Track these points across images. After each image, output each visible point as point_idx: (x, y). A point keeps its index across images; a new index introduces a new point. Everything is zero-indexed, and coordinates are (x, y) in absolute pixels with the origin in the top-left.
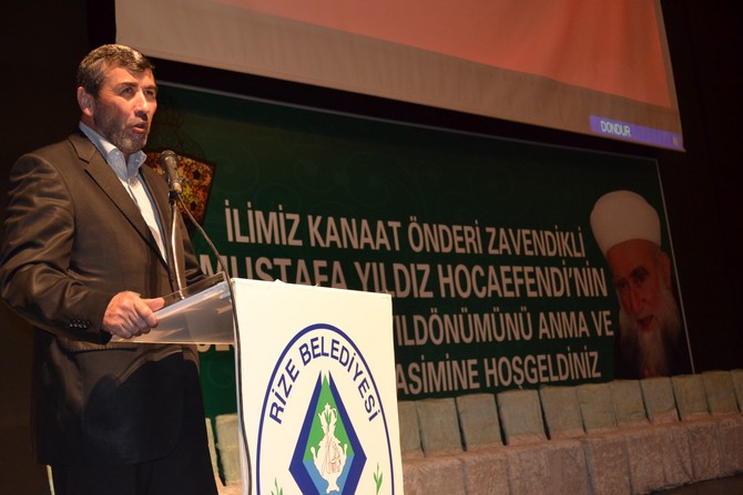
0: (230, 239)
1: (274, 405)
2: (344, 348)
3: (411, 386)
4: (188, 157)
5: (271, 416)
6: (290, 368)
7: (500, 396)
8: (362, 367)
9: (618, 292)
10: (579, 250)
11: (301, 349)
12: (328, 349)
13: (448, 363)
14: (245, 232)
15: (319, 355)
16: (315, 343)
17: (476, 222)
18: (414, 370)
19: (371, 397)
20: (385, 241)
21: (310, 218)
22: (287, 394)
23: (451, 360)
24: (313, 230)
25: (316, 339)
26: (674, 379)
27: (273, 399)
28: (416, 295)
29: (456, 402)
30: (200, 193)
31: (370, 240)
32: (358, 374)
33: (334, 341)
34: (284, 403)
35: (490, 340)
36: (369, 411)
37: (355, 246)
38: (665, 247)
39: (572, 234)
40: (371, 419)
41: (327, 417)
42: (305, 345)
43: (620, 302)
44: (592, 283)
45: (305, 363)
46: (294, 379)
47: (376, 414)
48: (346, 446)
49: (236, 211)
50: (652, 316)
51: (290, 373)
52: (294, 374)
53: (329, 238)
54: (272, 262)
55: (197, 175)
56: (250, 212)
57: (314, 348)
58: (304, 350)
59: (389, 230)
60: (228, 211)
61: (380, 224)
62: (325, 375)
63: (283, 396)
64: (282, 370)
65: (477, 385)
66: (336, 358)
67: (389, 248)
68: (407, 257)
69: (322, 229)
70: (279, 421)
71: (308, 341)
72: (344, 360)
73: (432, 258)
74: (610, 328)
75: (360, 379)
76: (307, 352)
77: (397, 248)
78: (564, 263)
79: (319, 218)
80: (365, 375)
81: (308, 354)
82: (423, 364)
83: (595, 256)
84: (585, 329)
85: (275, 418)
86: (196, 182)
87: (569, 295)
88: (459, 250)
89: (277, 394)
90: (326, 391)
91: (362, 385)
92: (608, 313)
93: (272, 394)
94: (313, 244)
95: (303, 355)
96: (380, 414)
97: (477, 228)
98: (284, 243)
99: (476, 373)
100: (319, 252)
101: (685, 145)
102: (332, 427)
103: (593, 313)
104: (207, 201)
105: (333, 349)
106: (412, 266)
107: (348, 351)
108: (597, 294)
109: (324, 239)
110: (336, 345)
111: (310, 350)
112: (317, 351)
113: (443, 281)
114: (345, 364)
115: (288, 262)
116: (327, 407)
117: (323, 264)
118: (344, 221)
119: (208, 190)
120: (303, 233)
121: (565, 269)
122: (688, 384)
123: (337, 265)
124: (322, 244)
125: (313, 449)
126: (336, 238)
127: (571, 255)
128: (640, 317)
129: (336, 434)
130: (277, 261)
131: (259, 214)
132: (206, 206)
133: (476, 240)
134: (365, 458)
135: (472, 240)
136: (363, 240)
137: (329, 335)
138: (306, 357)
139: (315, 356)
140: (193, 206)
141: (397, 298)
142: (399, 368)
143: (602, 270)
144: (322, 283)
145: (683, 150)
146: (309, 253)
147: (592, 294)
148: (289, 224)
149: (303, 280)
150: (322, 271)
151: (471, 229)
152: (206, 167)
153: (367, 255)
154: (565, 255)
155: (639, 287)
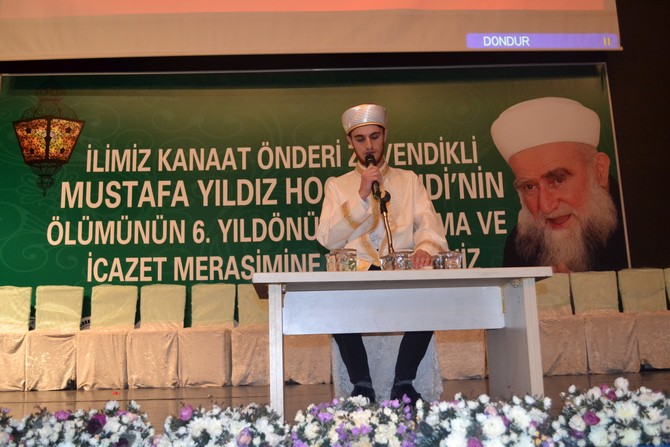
0: (88, 170)
3: (243, 273)
4: (63, 119)
9: (520, 194)
10: (469, 155)
13: (286, 256)
14: (101, 164)
17: (338, 141)
18: (248, 262)
20: (233, 163)
21: (161, 151)
23: (289, 253)
24: (162, 159)
28: (258, 203)
30: (69, 141)
31: (216, 163)
37: (201, 167)
38: (604, 146)
39: (462, 144)
43: (522, 202)
49: (96, 152)
50: (569, 216)
53: (176, 164)
54: (121, 184)
55: (68, 130)
56: (108, 152)
59: (238, 156)
60: (89, 152)
61: (229, 151)
67: (235, 168)
68: (253, 173)
69: (171, 160)
73: (281, 174)
74: (501, 227)
77: (244, 167)
78: (446, 169)
79: (169, 151)
82: (258, 257)
83: (492, 160)
84: (467, 228)
86: (67, 135)
87: (448, 197)
88: (312, 165)
92: (503, 213)
94: (160, 169)
97: (338, 147)
98: (134, 170)
100: (165, 175)
101: (622, 43)
103: (479, 214)
104: (74, 147)
106: (258, 181)
108: (489, 196)
109: (171, 166)
113: (289, 190)
115: (136, 183)
117: (168, 183)
118: (193, 151)
119: (76, 140)
120: (152, 162)
121: (446, 176)
123: (180, 184)
124: (169, 169)
126: (183, 164)
127: (458, 162)
128: (551, 216)
130: (125, 183)
131: (116, 152)
132: (72, 151)
133: (335, 156)
135: (330, 156)
136: (210, 163)
140: (62, 151)
141: (237, 206)
142: (232, 259)
143: (500, 174)
144: (164, 197)
145: (621, 49)
146: (155, 176)
147: (482, 196)
148: (140, 157)
149: (147, 195)
150: (165, 188)
151: (331, 148)
152: (78, 124)
153: (212, 174)
154: (449, 162)
155: (554, 187)
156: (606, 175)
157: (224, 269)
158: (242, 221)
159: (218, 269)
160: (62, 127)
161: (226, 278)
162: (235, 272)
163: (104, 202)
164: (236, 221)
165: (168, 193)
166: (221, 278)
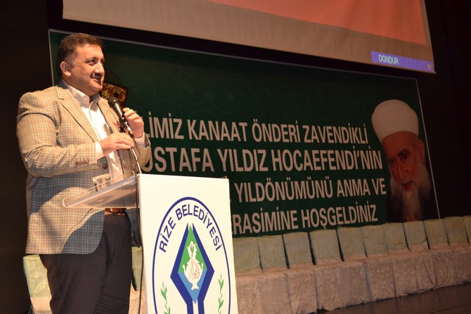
1: (162, 242)
2: (201, 210)
3: (254, 227)
5: (160, 248)
6: (170, 222)
7: (311, 233)
8: (211, 221)
9: (389, 166)
10: (364, 139)
11: (176, 211)
12: (192, 211)
13: (278, 213)
15: (187, 214)
16: (184, 208)
17: (297, 122)
18: (256, 218)
19: (217, 237)
20: (237, 135)
21: (189, 121)
22: (169, 236)
23: (279, 211)
24: (191, 129)
25: (185, 206)
26: (426, 222)
27: (161, 239)
28: (257, 170)
29: (283, 238)
31: (227, 135)
32: (209, 225)
33: (195, 206)
34: (167, 241)
35: (305, 197)
36: (216, 245)
37: (218, 139)
38: (421, 136)
39: (359, 129)
40: (217, 249)
41: (192, 248)
42: (179, 209)
43: (390, 172)
44: (372, 160)
45: (179, 219)
46: (173, 228)
47: (220, 247)
48: (202, 264)
50: (412, 182)
51: (170, 225)
52: (173, 225)
53: (201, 134)
54: (165, 150)
55: (116, 95)
56: (150, 118)
57: (184, 210)
58: (178, 212)
59: (240, 128)
61: (234, 124)
62: (190, 225)
63: (167, 237)
64: (166, 223)
65: (297, 227)
66: (197, 216)
67: (239, 140)
68: (251, 145)
69: (197, 128)
70: (165, 251)
71: (180, 207)
72: (201, 217)
73: (267, 145)
74: (384, 189)
75: (210, 227)
76: (180, 213)
77: (245, 140)
78: (354, 147)
79: (194, 121)
80: (214, 225)
81: (180, 214)
82: (262, 214)
83: (375, 143)
84: (368, 190)
85: (162, 249)
87: (357, 168)
88: (285, 140)
89: (163, 236)
90: (191, 235)
91: (212, 230)
92: (383, 180)
93: (160, 237)
94: (191, 138)
95: (178, 215)
96: (222, 247)
97: (297, 126)
98: (172, 137)
99: (296, 219)
100: (195, 143)
101: (435, 69)
102: (195, 254)
103: (373, 180)
105: (195, 211)
106: (255, 151)
107: (203, 211)
108: (376, 168)
109: (198, 136)
110: (196, 209)
111: (182, 212)
112: (186, 212)
113: (274, 160)
114: (202, 219)
115: (175, 150)
116: (192, 243)
117: (198, 150)
118: (210, 123)
120: (184, 131)
121: (354, 152)
122: (435, 225)
123: (206, 151)
124: (197, 138)
125: (184, 266)
126: (205, 134)
127: (359, 142)
128: (404, 182)
129: (197, 258)
130: (168, 149)
131: (156, 119)
133: (296, 133)
134: (213, 271)
135: (293, 134)
136: (223, 135)
137: (193, 203)
138: (180, 216)
139: (185, 215)
141: (244, 172)
142: (246, 216)
143: (379, 152)
144: (197, 163)
145: (435, 73)
146: (188, 144)
147: (373, 168)
148: (175, 125)
149: (184, 161)
150: (197, 155)
151: (293, 126)
152: (123, 90)
153: (225, 144)
154: (355, 142)
155: (404, 162)
156: (424, 155)
157: (242, 224)
158: (249, 184)
159: (238, 224)
161: (244, 232)
162: (249, 227)
163: (154, 167)
164: (245, 184)
165: (198, 160)
166: (241, 233)
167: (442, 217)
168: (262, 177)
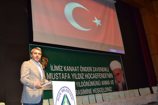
0: (51, 70)
4: (45, 57)
5: (58, 100)
9: (115, 77)
11: (62, 90)
14: (54, 69)
15: (64, 91)
18: (81, 91)
19: (72, 97)
20: (76, 70)
21: (64, 66)
23: (87, 89)
24: (65, 68)
25: (64, 89)
29: (88, 96)
30: (47, 63)
33: (66, 89)
35: (94, 85)
37: (71, 71)
38: (122, 69)
39: (107, 68)
43: (115, 79)
45: (62, 92)
47: (73, 99)
49: (52, 66)
50: (120, 81)
52: (61, 94)
53: (67, 70)
55: (46, 60)
56: (54, 66)
59: (77, 68)
60: (51, 66)
61: (75, 67)
62: (65, 94)
65: (92, 93)
68: (80, 72)
73: (84, 72)
74: (113, 83)
77: (78, 71)
79: (66, 66)
82: (83, 90)
83: (111, 71)
84: (109, 83)
86: (46, 61)
87: (106, 78)
88: (88, 71)
89: (58, 97)
92: (113, 81)
98: (60, 71)
99: (91, 91)
100: (66, 72)
101: (125, 53)
102: (66, 101)
103: (110, 81)
104: (48, 64)
106: (81, 74)
107: (68, 90)
113: (86, 76)
114: (68, 92)
115: (61, 74)
117: (66, 74)
118: (70, 67)
119: (48, 62)
120: (63, 69)
121: (106, 74)
123: (68, 74)
126: (68, 70)
127: (107, 71)
128: (118, 81)
130: (59, 74)
131: (56, 66)
135: (90, 69)
136: (73, 70)
140: (45, 65)
141: (78, 79)
142: (79, 90)
143: (112, 73)
144: (66, 77)
146: (64, 72)
147: (110, 78)
148: (61, 67)
149: (63, 76)
151: (90, 67)
152: (48, 59)
153: (73, 72)
155: (118, 76)
156: (123, 74)
158: (79, 82)
159: (77, 93)
160: (44, 59)
161: (78, 95)
162: (80, 93)
163: (55, 78)
165: (67, 76)
167: (128, 90)
168: (82, 80)
